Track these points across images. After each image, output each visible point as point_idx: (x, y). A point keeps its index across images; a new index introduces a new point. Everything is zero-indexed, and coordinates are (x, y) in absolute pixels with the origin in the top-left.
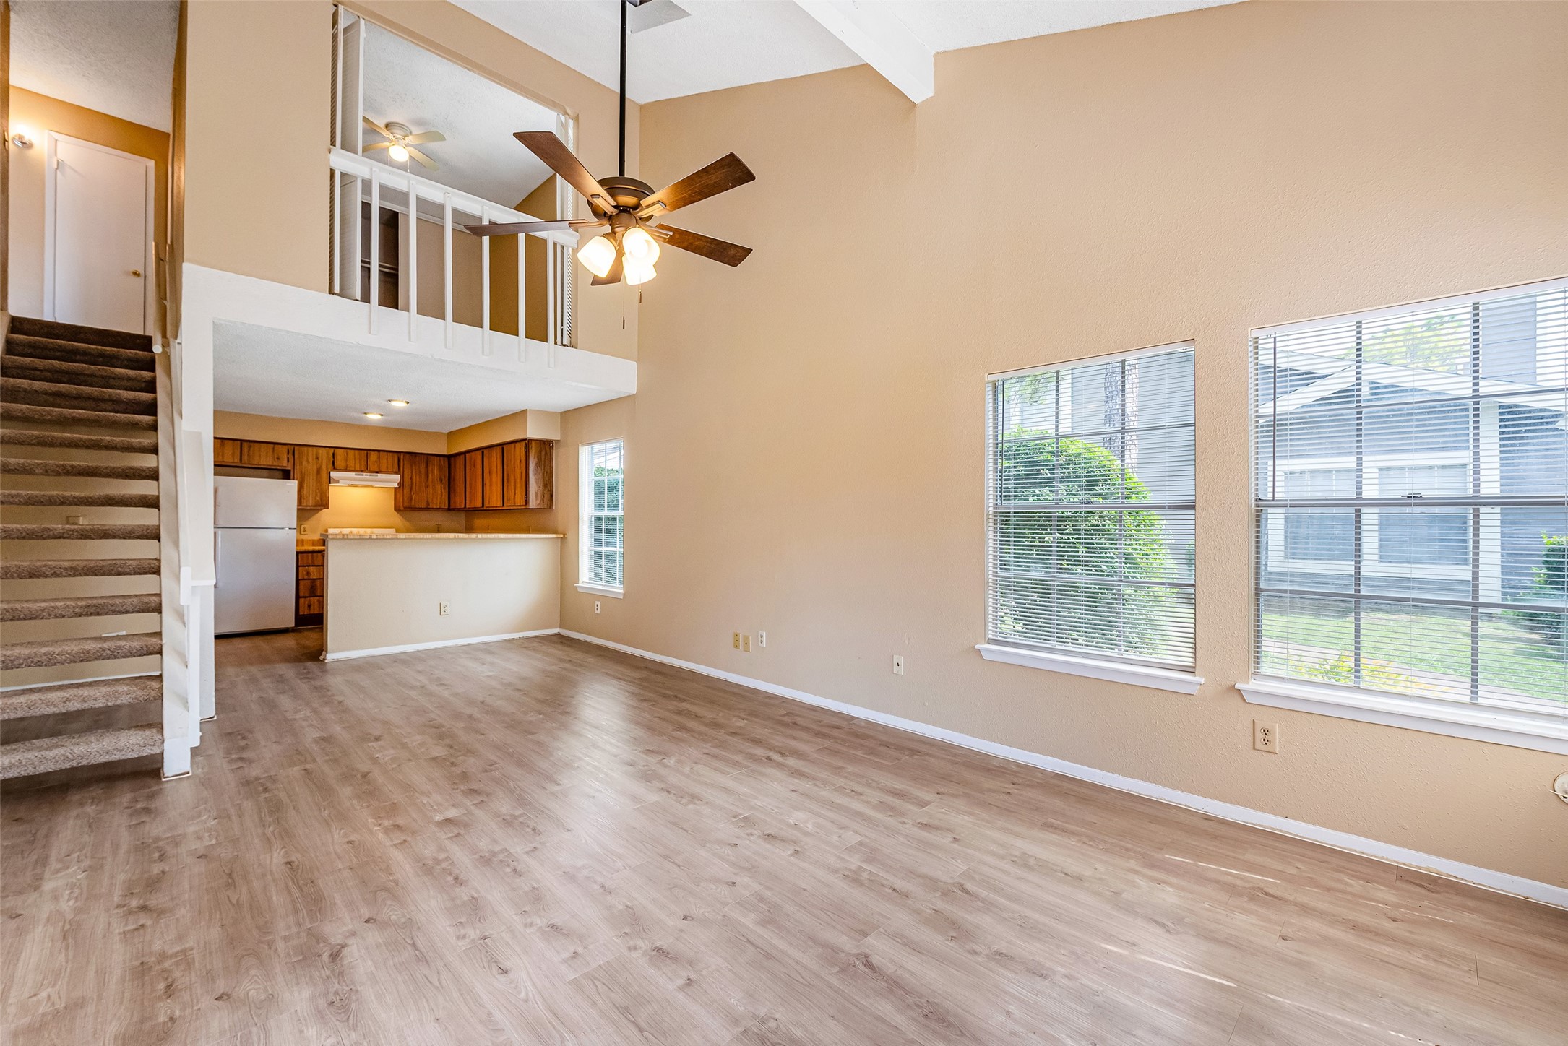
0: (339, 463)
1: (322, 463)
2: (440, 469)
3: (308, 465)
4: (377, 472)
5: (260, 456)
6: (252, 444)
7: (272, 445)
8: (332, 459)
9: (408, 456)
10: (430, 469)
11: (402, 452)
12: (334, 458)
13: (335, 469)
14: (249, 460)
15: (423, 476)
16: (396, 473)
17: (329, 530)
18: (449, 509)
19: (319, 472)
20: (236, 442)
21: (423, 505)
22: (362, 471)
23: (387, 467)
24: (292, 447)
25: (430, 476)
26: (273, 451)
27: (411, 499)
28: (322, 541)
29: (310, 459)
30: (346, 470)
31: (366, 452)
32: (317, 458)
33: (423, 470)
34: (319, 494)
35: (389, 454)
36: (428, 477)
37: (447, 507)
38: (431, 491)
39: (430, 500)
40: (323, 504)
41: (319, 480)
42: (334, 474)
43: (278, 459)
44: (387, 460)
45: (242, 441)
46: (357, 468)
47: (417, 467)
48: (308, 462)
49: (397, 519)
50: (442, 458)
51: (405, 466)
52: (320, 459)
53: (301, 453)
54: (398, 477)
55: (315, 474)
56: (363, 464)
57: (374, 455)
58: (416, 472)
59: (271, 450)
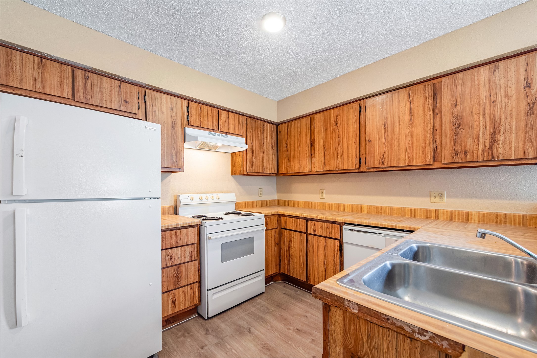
0: (194, 119)
1: (176, 115)
2: (272, 136)
3: (162, 116)
4: (226, 133)
5: (101, 94)
8: (186, 113)
9: (249, 119)
10: (265, 135)
12: (188, 112)
13: (189, 125)
15: (260, 141)
16: (241, 136)
17: (182, 197)
18: (278, 174)
19: (173, 126)
20: (64, 67)
21: (261, 170)
22: (214, 130)
23: (235, 130)
24: (143, 90)
25: (265, 141)
26: (120, 91)
27: (253, 163)
28: (172, 210)
29: (164, 110)
30: (200, 127)
31: (217, 109)
33: (260, 137)
34: (174, 154)
35: (236, 115)
36: (264, 143)
37: (276, 172)
38: (266, 157)
39: (265, 165)
41: (173, 137)
42: (189, 131)
43: (126, 102)
44: (235, 121)
45: (74, 67)
46: (210, 125)
47: (257, 132)
48: (162, 112)
50: (272, 125)
51: (248, 130)
52: (175, 110)
53: (153, 99)
54: (243, 140)
55: (170, 128)
56: (215, 122)
57: (224, 115)
58: (255, 137)
59: (117, 89)
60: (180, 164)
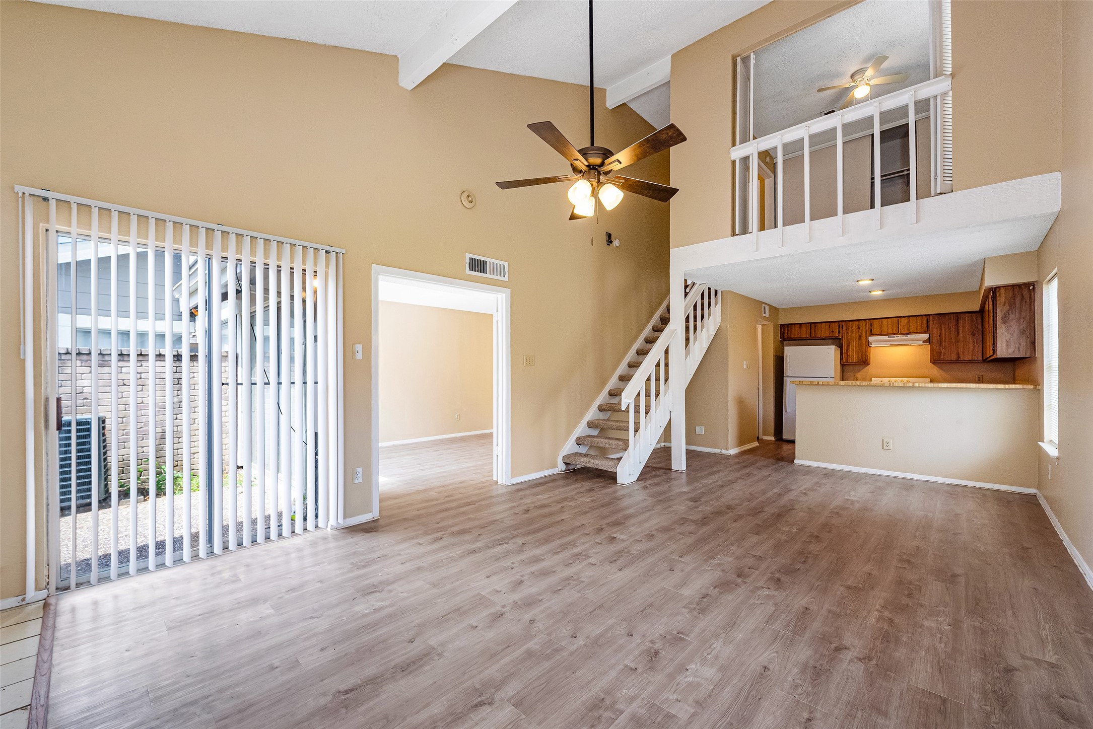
0: (876, 329)
1: (862, 331)
2: (972, 324)
3: (852, 335)
4: (908, 334)
5: (821, 331)
6: (816, 324)
7: (828, 324)
8: (870, 328)
9: (936, 317)
10: (961, 325)
11: (931, 315)
12: (871, 326)
13: (872, 335)
14: (815, 335)
15: (953, 332)
16: (925, 332)
19: (860, 338)
20: (807, 325)
21: (954, 357)
22: (894, 334)
23: (917, 329)
24: (842, 323)
25: (960, 331)
26: (829, 327)
27: (940, 353)
29: (854, 329)
30: (881, 334)
31: (897, 319)
32: (859, 328)
33: (953, 329)
34: (860, 354)
35: (918, 317)
36: (958, 333)
37: (980, 358)
38: (962, 345)
39: (962, 354)
40: (864, 362)
41: (860, 344)
42: (871, 339)
43: (833, 332)
44: (917, 323)
45: (811, 323)
46: (890, 331)
47: (947, 325)
48: (852, 331)
49: (934, 371)
50: (974, 314)
51: (934, 326)
52: (861, 329)
53: (847, 326)
54: (926, 336)
55: (857, 339)
56: (895, 328)
57: (904, 322)
58: (945, 330)
59: (828, 327)
60: (864, 359)
